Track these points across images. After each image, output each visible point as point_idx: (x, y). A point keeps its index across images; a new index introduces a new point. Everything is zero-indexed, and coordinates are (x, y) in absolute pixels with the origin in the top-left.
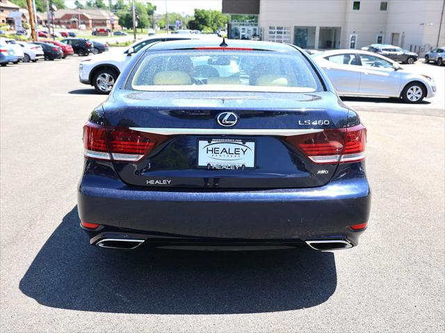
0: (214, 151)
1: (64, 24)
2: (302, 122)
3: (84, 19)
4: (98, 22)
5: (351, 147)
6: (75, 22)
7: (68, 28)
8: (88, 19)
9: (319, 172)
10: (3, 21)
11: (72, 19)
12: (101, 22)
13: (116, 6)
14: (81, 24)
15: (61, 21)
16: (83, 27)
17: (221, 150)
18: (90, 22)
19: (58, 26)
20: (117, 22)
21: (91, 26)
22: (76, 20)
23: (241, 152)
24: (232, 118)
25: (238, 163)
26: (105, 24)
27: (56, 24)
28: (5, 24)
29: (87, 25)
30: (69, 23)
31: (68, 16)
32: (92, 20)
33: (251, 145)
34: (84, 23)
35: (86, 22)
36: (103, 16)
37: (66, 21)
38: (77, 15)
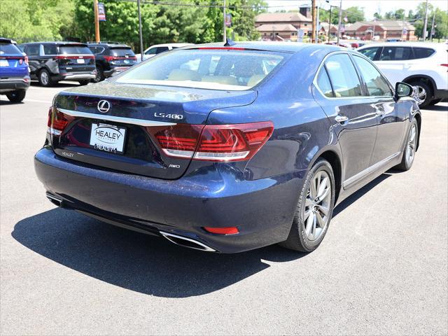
0: (100, 133)
1: (359, 35)
2: (158, 114)
3: (378, 30)
4: (393, 33)
5: (208, 145)
6: (370, 33)
7: (362, 39)
8: (383, 31)
9: (171, 166)
10: (305, 34)
11: (368, 31)
12: (395, 33)
13: (416, 17)
14: (375, 35)
15: (357, 33)
16: (377, 38)
17: (104, 133)
18: (385, 33)
19: (353, 38)
20: (413, 32)
21: (385, 37)
22: (371, 31)
23: (116, 137)
24: (106, 106)
25: (113, 147)
26: (400, 35)
27: (351, 36)
28: (306, 36)
29: (382, 36)
30: (364, 35)
31: (364, 28)
32: (387, 31)
33: (123, 131)
34: (378, 35)
35: (381, 33)
36: (400, 27)
37: (362, 33)
38: (373, 27)
